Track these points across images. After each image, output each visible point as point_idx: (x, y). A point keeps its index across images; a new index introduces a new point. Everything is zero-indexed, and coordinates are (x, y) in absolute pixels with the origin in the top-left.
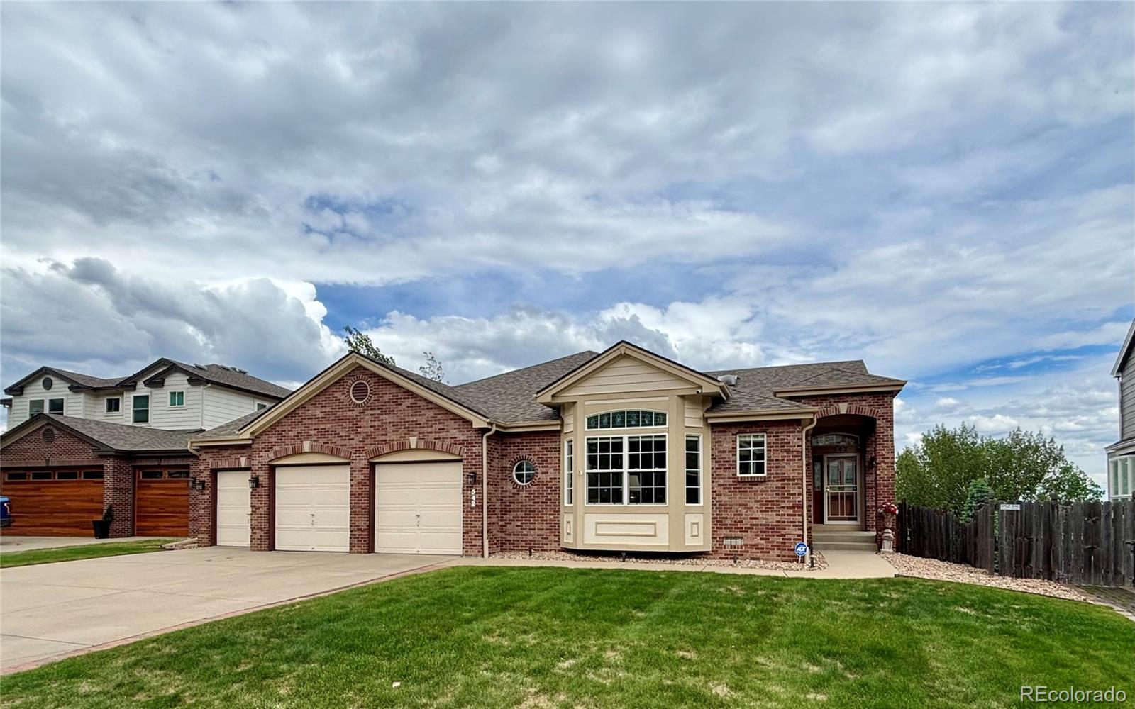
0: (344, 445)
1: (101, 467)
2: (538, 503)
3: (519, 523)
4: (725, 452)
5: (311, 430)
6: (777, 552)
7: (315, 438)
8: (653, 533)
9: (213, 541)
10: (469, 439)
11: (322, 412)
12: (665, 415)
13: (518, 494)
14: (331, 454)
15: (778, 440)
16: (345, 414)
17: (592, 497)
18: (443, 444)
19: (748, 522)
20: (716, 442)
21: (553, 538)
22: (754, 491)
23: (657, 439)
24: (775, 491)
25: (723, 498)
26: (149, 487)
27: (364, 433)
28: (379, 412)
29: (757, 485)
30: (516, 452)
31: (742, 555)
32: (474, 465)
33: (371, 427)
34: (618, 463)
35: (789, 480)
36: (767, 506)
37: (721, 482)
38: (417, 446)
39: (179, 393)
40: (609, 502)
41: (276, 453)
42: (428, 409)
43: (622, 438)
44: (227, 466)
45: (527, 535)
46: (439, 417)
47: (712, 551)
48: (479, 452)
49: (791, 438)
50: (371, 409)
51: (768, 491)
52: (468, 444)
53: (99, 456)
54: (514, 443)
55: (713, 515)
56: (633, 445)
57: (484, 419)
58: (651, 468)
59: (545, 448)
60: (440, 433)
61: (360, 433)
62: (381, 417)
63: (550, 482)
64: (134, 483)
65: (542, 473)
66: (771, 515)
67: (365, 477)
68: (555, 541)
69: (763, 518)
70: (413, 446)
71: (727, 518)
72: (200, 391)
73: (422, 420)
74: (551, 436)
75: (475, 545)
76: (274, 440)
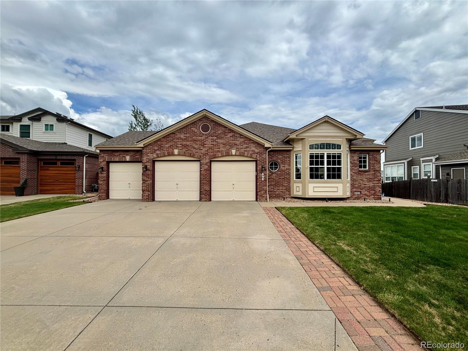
0: (197, 152)
1: (19, 158)
2: (281, 179)
3: (272, 187)
4: (355, 160)
5: (179, 144)
6: (373, 196)
7: (181, 148)
8: (337, 191)
9: (108, 197)
10: (261, 151)
11: (184, 136)
12: (341, 145)
13: (272, 175)
14: (190, 156)
15: (373, 157)
16: (197, 138)
17: (312, 177)
18: (248, 153)
19: (363, 186)
20: (352, 157)
21: (287, 193)
22: (365, 175)
23: (338, 155)
24: (372, 175)
25: (354, 177)
26: (48, 169)
27: (207, 147)
28: (216, 138)
29: (366, 173)
30: (271, 158)
31: (361, 198)
32: (263, 163)
33: (211, 144)
34: (322, 163)
35: (376, 171)
36: (369, 180)
37: (354, 171)
38: (235, 154)
39: (50, 125)
40: (319, 179)
41: (157, 154)
42: (240, 138)
43: (324, 154)
44: (117, 160)
45: (276, 192)
46: (246, 142)
47: (351, 197)
48: (265, 157)
49: (377, 156)
50: (211, 137)
51: (370, 175)
52: (260, 153)
53: (16, 153)
54: (270, 154)
55: (351, 183)
56: (329, 157)
57: (271, 143)
58: (336, 165)
59: (284, 157)
60: (247, 148)
61: (206, 147)
62: (217, 140)
63: (286, 170)
64: (38, 167)
65: (282, 167)
66: (371, 183)
67: (208, 167)
68: (288, 194)
69: (368, 184)
70: (234, 154)
71: (356, 184)
72: (64, 125)
73: (238, 143)
74: (286, 152)
75: (264, 197)
76: (156, 148)
